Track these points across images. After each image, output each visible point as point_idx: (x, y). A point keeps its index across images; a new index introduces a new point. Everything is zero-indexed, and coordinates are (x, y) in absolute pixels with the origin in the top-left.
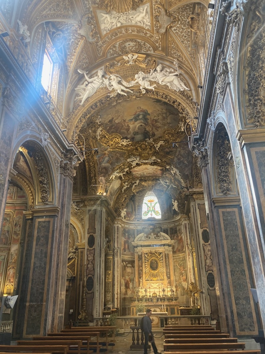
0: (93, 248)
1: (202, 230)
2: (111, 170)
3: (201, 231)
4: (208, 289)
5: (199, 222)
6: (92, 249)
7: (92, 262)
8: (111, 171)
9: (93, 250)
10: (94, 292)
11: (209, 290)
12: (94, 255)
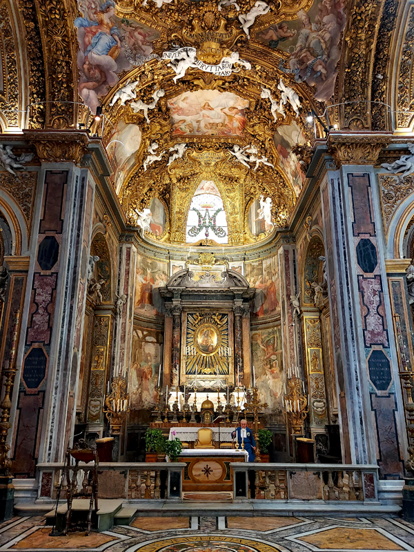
0: (53, 270)
1: (357, 240)
2: (115, 76)
3: (353, 242)
4: (371, 394)
5: (350, 219)
6: (48, 272)
7: (46, 309)
8: (117, 79)
9: (51, 276)
10: (44, 392)
11: (373, 396)
12: (54, 289)
